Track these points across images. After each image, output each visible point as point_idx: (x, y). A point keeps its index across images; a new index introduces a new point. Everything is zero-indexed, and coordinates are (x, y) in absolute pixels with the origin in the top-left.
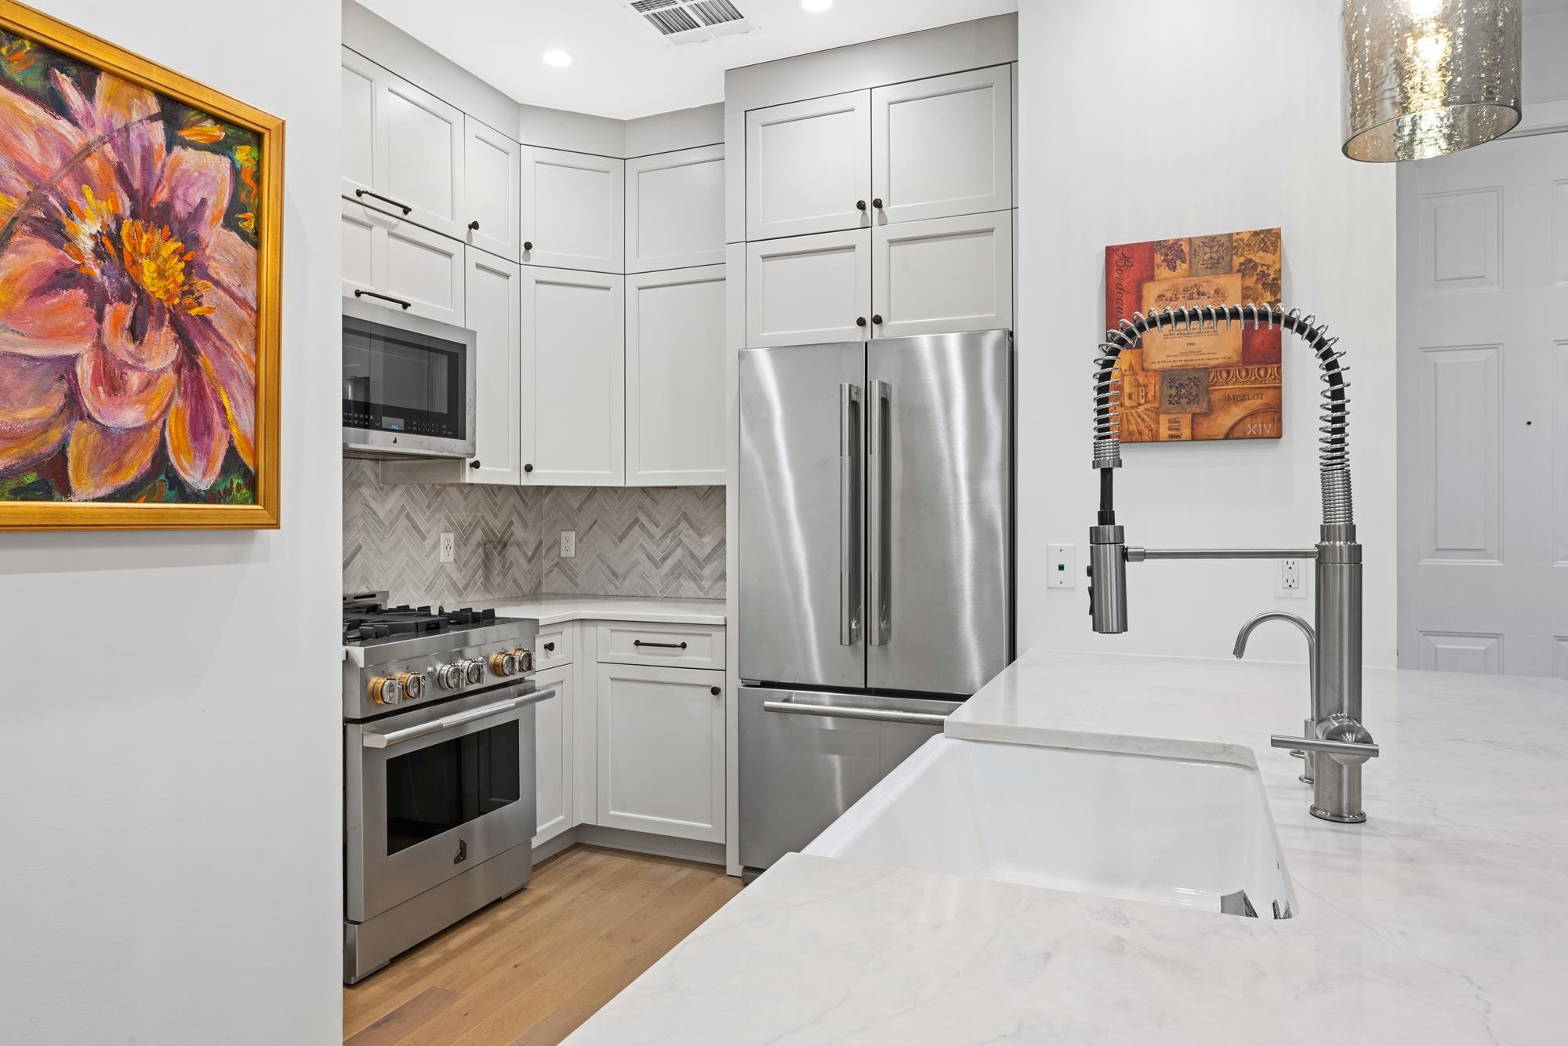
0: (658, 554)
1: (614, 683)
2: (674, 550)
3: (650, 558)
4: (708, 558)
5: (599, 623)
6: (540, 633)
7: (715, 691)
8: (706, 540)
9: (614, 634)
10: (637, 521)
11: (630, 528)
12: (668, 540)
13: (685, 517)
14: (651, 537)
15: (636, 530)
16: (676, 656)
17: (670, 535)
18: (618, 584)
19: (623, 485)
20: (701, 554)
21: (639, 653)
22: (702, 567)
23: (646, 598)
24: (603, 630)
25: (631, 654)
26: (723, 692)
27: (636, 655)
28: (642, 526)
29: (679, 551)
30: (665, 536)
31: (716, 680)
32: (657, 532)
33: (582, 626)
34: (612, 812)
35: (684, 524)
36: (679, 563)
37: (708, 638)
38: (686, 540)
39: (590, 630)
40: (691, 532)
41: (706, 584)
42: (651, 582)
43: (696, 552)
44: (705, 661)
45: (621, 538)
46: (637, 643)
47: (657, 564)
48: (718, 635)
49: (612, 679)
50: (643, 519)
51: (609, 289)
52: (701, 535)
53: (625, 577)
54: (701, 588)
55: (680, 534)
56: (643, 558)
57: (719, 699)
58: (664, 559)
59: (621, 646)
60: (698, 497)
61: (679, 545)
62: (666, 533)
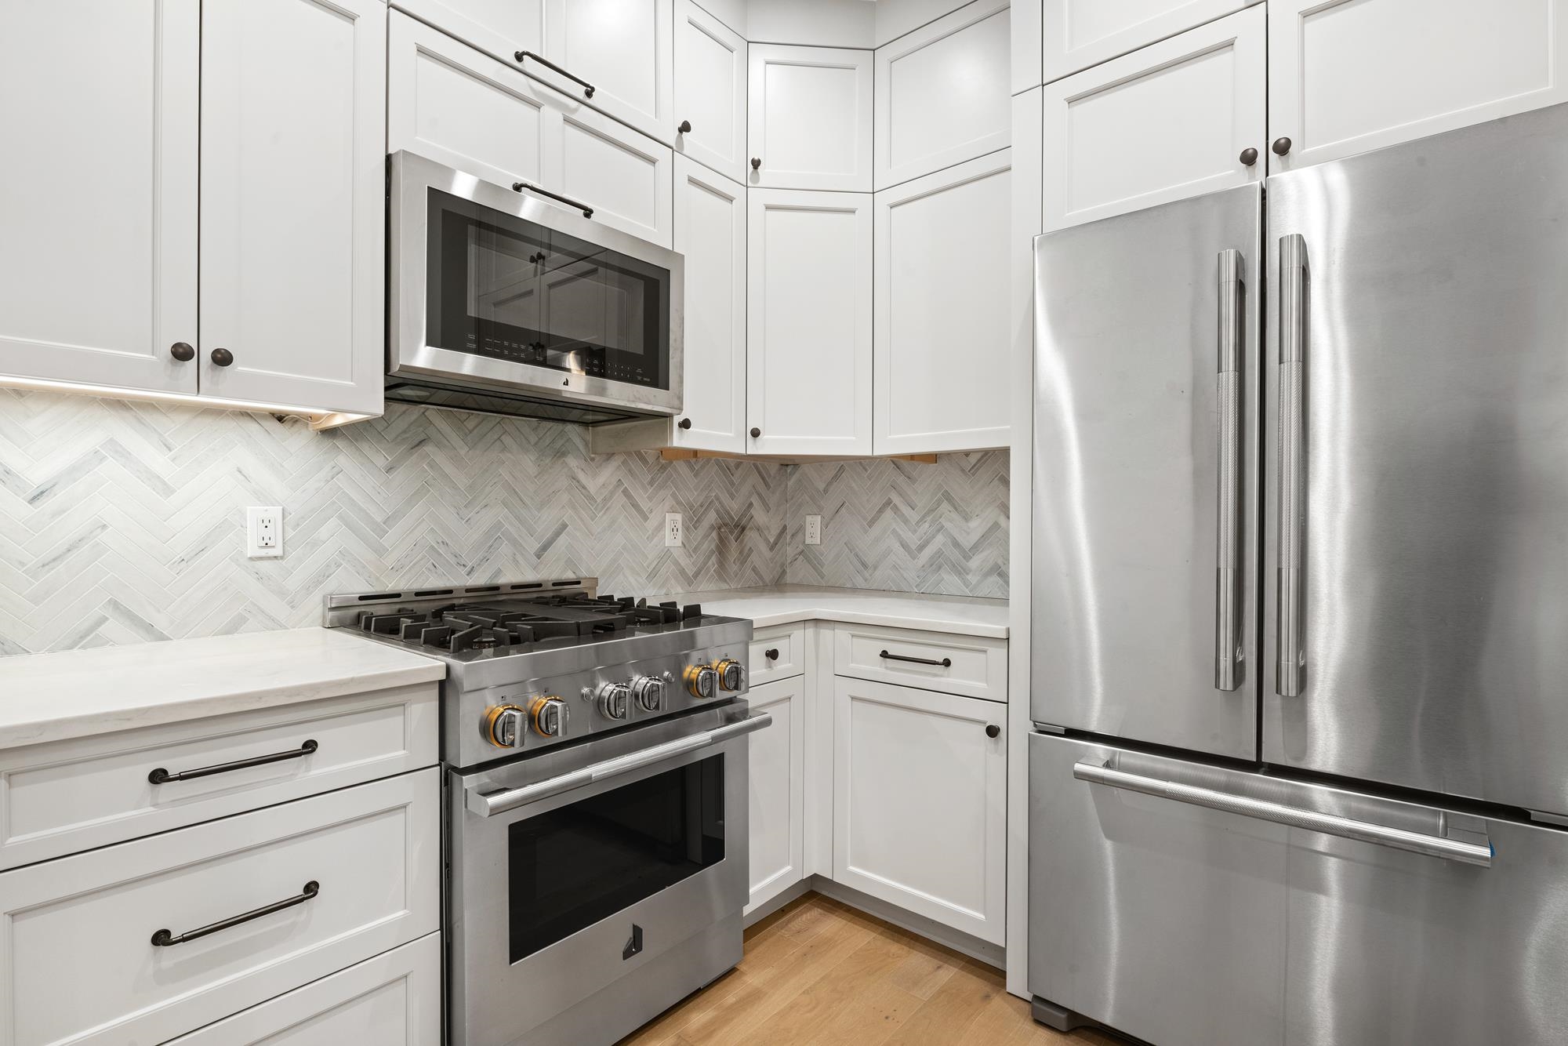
0: (914, 541)
1: (855, 703)
2: (934, 537)
3: (904, 546)
4: (976, 548)
5: (837, 625)
6: (755, 638)
7: (992, 732)
8: (973, 524)
9: (854, 639)
10: (889, 502)
11: (881, 511)
12: (927, 525)
13: (948, 497)
14: (906, 521)
15: (888, 513)
16: (935, 675)
17: (929, 519)
18: (867, 575)
19: (869, 453)
20: (967, 542)
21: (886, 668)
22: (967, 558)
23: (900, 593)
24: (842, 634)
25: (877, 668)
26: (1003, 734)
27: (883, 670)
28: (896, 509)
29: (940, 539)
30: (922, 519)
31: (994, 715)
32: (913, 516)
33: (816, 627)
34: (852, 868)
35: (945, 506)
36: (939, 553)
37: (982, 656)
38: (947, 525)
39: (826, 633)
40: (954, 515)
41: (973, 578)
42: (905, 575)
43: (960, 539)
44: (979, 687)
45: (871, 523)
46: (885, 655)
47: (913, 553)
48: (997, 653)
49: (853, 698)
50: (896, 499)
51: (853, 212)
52: (967, 519)
53: (875, 568)
54: (966, 584)
55: (941, 517)
56: (897, 546)
57: (997, 743)
58: (921, 548)
59: (864, 657)
60: (963, 471)
61: (939, 531)
62: (924, 517)
